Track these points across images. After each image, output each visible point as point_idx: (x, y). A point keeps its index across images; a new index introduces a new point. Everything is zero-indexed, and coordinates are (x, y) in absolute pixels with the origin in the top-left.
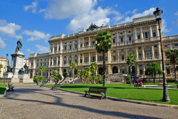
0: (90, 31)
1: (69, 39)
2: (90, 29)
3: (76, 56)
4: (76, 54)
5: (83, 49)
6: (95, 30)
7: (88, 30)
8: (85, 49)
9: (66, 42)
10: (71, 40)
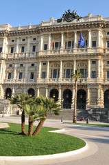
0: (64, 23)
1: (21, 33)
2: (65, 20)
3: (33, 65)
4: (33, 61)
5: (49, 53)
6: (75, 21)
7: (59, 21)
8: (53, 54)
9: (14, 38)
10: (24, 37)
